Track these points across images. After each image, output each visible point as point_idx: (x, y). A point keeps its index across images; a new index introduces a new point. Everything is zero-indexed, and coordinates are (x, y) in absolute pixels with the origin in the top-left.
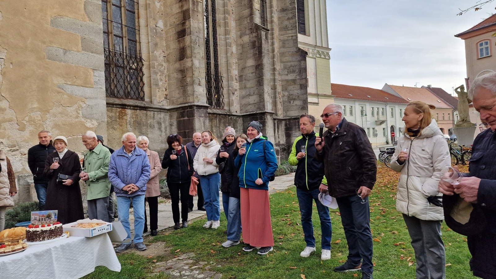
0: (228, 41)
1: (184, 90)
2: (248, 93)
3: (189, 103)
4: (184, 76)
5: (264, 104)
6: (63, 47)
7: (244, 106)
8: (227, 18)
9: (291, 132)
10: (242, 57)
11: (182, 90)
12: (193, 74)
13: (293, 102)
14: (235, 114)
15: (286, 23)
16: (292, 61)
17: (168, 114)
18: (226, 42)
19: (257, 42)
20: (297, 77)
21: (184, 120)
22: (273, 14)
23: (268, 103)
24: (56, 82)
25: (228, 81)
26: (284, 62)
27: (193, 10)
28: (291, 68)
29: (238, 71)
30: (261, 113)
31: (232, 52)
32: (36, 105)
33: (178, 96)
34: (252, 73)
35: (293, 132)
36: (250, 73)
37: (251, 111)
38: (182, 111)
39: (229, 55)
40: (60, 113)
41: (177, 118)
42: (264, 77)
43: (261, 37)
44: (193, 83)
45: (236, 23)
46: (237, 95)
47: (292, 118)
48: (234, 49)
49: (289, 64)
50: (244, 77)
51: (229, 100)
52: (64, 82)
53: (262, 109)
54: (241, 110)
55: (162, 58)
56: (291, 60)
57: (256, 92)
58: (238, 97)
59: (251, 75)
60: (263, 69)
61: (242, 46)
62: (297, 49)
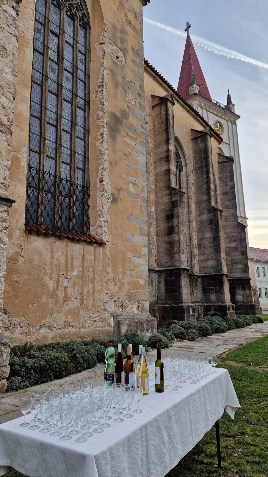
0: (190, 218)
1: (171, 257)
2: (207, 258)
3: (176, 266)
4: (171, 246)
5: (222, 267)
6: (132, 234)
7: (203, 268)
8: (190, 202)
9: (235, 291)
10: (200, 230)
11: (169, 257)
12: (180, 246)
13: (236, 265)
14: (196, 274)
15: (228, 203)
16: (234, 233)
17: (157, 274)
18: (189, 220)
19: (214, 220)
20: (238, 245)
21: (171, 279)
22: (217, 197)
23: (224, 267)
24: (128, 255)
25: (191, 248)
26: (226, 233)
27: (180, 201)
28: (233, 238)
29: (197, 241)
30: (219, 275)
31: (193, 227)
32: (121, 270)
33: (165, 261)
34: (210, 243)
35: (237, 291)
36: (208, 242)
37: (209, 272)
38: (170, 272)
39: (191, 229)
40: (130, 275)
41: (165, 277)
42: (221, 247)
43: (218, 217)
44: (179, 252)
45: (195, 205)
46: (197, 259)
47: (236, 279)
48: (194, 224)
49: (231, 235)
50: (203, 245)
51: (191, 263)
52: (132, 255)
53: (219, 271)
54: (200, 271)
55: (154, 233)
56: (232, 232)
57: (214, 258)
58: (198, 261)
59: (209, 244)
60: (220, 240)
61: (201, 222)
62: (238, 223)
